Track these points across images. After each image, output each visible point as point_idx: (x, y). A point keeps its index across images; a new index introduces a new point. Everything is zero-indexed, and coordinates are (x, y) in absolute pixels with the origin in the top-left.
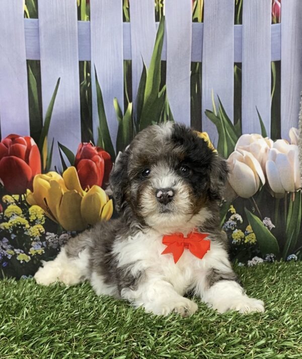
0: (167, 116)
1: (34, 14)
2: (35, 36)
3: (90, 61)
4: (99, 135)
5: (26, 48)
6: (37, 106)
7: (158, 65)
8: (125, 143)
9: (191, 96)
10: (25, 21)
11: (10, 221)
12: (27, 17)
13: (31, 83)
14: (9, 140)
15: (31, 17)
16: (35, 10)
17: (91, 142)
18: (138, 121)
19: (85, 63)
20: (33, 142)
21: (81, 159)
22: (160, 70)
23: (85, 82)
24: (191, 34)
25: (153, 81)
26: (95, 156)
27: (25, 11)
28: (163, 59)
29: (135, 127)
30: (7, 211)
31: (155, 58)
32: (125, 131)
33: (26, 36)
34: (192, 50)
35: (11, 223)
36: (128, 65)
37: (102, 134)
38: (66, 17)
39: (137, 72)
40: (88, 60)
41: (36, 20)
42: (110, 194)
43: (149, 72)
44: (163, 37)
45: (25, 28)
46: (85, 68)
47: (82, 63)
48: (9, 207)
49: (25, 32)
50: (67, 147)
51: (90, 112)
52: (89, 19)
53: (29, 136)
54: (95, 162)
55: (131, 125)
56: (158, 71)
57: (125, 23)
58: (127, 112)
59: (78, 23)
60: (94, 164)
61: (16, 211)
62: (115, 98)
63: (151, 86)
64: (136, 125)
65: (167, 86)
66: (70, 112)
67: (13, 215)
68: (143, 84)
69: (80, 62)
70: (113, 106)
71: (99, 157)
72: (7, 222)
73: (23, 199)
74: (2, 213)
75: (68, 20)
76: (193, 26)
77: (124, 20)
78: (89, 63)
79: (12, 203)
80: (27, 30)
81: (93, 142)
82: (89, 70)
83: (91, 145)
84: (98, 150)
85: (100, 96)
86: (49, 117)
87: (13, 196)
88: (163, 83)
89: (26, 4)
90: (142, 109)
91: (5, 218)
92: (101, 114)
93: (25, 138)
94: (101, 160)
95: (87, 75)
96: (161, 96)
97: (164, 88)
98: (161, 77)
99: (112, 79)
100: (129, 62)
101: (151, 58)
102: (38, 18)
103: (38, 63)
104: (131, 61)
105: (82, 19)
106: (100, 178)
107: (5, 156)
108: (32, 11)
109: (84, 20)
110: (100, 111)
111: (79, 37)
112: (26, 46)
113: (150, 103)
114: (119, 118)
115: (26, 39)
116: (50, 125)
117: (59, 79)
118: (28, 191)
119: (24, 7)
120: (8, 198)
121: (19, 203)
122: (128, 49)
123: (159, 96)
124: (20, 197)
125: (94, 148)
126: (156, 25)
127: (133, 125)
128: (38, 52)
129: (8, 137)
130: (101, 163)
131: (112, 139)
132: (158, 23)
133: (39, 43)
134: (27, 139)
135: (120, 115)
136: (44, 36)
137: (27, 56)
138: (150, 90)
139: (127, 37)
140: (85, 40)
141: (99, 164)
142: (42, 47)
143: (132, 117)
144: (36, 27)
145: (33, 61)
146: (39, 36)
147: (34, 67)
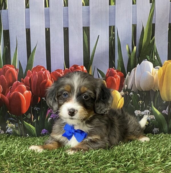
0: (155, 53)
2: (87, 15)
3: (115, 26)
4: (118, 64)
5: (83, 21)
6: (87, 50)
7: (151, 26)
8: (132, 68)
9: (168, 42)
10: (83, 8)
12: (84, 6)
13: (85, 38)
14: (73, 68)
15: (86, 5)
16: (88, 2)
17: (114, 67)
18: (139, 56)
19: (112, 27)
20: (85, 69)
21: (108, 76)
22: (152, 29)
23: (112, 37)
24: (169, 9)
25: (148, 34)
26: (116, 75)
27: (83, 3)
28: (153, 22)
29: (137, 59)
31: (149, 22)
32: (132, 61)
33: (83, 15)
34: (169, 17)
36: (135, 27)
37: (119, 63)
38: (103, 4)
39: (139, 30)
40: (114, 25)
42: (123, 95)
43: (146, 30)
44: (154, 11)
45: (83, 11)
46: (112, 29)
47: (110, 27)
49: (83, 13)
50: (102, 71)
51: (114, 52)
52: (115, 4)
53: (83, 65)
54: (115, 78)
55: (135, 58)
56: (150, 29)
57: (134, 5)
58: (133, 51)
59: (109, 7)
60: (115, 79)
62: (127, 44)
63: (146, 37)
64: (138, 58)
65: (155, 37)
66: (104, 53)
68: (142, 37)
69: (109, 26)
70: (126, 48)
71: (118, 75)
75: (104, 6)
76: (170, 4)
77: (133, 3)
78: (114, 27)
80: (83, 12)
81: (115, 68)
82: (114, 31)
83: (114, 69)
84: (117, 71)
85: (119, 44)
86: (93, 56)
88: (153, 35)
90: (141, 49)
92: (120, 52)
93: (81, 67)
94: (118, 77)
95: (113, 33)
96: (152, 42)
97: (153, 38)
98: (152, 32)
99: (126, 34)
100: (135, 25)
101: (147, 23)
102: (89, 6)
103: (89, 28)
104: (136, 25)
105: (111, 5)
106: (118, 86)
108: (86, 3)
109: (112, 5)
110: (119, 51)
111: (109, 14)
112: (83, 20)
113: (146, 46)
114: (129, 55)
116: (94, 59)
117: (99, 36)
119: (83, 1)
122: (135, 18)
123: (151, 42)
125: (115, 71)
126: (150, 5)
127: (136, 58)
128: (89, 23)
130: (119, 78)
131: (125, 66)
132: (151, 4)
133: (89, 18)
135: (130, 53)
136: (92, 15)
137: (83, 25)
138: (146, 40)
139: (135, 12)
140: (112, 15)
141: (117, 79)
142: (91, 20)
143: (136, 54)
144: (88, 10)
145: (86, 27)
146: (89, 15)
147: (86, 30)
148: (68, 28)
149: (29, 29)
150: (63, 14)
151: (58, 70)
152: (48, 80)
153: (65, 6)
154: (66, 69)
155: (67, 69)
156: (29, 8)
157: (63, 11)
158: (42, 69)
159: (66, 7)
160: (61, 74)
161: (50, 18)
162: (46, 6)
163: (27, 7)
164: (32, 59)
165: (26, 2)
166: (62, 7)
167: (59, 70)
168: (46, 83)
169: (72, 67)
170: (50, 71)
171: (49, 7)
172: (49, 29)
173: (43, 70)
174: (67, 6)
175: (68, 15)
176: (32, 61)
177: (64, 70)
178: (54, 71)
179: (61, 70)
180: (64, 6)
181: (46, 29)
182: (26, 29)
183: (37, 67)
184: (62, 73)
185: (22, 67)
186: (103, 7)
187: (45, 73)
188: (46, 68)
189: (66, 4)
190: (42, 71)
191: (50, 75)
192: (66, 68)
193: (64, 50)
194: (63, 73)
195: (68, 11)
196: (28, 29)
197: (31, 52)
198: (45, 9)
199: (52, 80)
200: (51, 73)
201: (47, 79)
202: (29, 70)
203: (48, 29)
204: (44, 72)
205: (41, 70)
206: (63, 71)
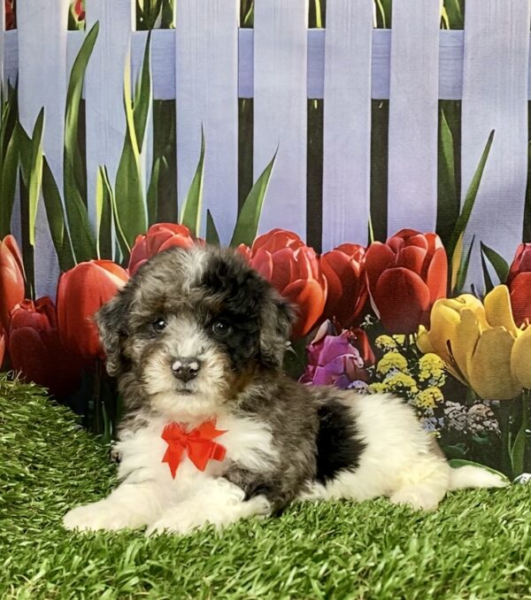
1: (457, 22)
2: (456, 59)
5: (439, 80)
6: (452, 180)
10: (441, 34)
11: (385, 381)
12: (446, 28)
13: (444, 139)
14: (399, 240)
15: (451, 28)
16: (460, 15)
20: (438, 243)
21: (519, 272)
27: (442, 18)
30: (381, 363)
33: (440, 59)
35: (387, 383)
38: (511, 26)
41: (462, 31)
45: (440, 47)
48: (386, 356)
49: (440, 53)
50: (497, 252)
53: (434, 233)
59: (530, 35)
61: (398, 363)
66: (509, 191)
67: (392, 369)
72: (381, 382)
73: (412, 342)
74: (373, 367)
75: (514, 31)
79: (393, 349)
80: (443, 49)
86: (471, 200)
87: (395, 336)
89: (444, 5)
91: (377, 375)
93: (426, 236)
102: (463, 29)
103: (458, 105)
107: (390, 267)
108: (454, 17)
111: (530, 60)
112: (440, 76)
115: (440, 64)
116: (472, 212)
117: (493, 132)
118: (422, 328)
119: (442, 11)
120: (385, 340)
121: (404, 349)
124: (407, 339)
128: (459, 86)
129: (398, 235)
133: (462, 71)
134: (430, 238)
136: (472, 59)
137: (439, 94)
142: (466, 78)
144: (460, 44)
145: (449, 101)
146: (463, 59)
147: (450, 111)
148: (386, 103)
149: (252, 100)
150: (373, 53)
151: (346, 245)
152: (310, 279)
153: (380, 26)
154: (373, 242)
155: (378, 243)
156: (252, 27)
157: (373, 44)
158: (290, 242)
159: (385, 30)
160: (357, 260)
161: (326, 67)
162: (312, 24)
163: (246, 23)
164: (256, 205)
165: (245, 7)
166: (372, 29)
167: (348, 248)
168: (300, 289)
169: (396, 235)
170: (318, 250)
171: (324, 25)
172: (321, 102)
173: (294, 247)
174: (389, 26)
175: (389, 57)
176: (254, 212)
177: (366, 246)
178: (332, 250)
179: (356, 248)
180: (376, 26)
181: (310, 102)
182: (240, 100)
183: (272, 233)
184: (361, 257)
185: (219, 233)
186: (512, 34)
187: (300, 255)
188: (304, 239)
189: (384, 21)
190: (290, 249)
191: (315, 263)
192: (375, 240)
193: (372, 176)
194: (364, 256)
195: (389, 44)
196: (246, 99)
197: (255, 181)
198: (309, 32)
199: (321, 281)
200: (322, 255)
201: (306, 277)
202: (243, 245)
203: (316, 102)
204: (296, 254)
205: (284, 247)
206: (362, 251)
